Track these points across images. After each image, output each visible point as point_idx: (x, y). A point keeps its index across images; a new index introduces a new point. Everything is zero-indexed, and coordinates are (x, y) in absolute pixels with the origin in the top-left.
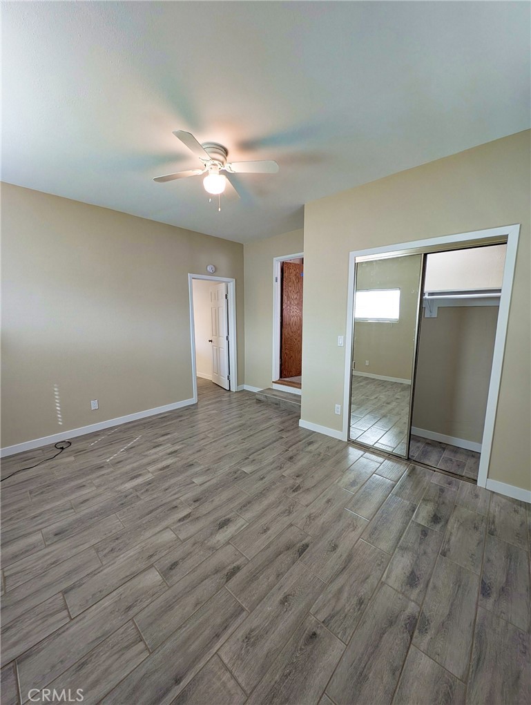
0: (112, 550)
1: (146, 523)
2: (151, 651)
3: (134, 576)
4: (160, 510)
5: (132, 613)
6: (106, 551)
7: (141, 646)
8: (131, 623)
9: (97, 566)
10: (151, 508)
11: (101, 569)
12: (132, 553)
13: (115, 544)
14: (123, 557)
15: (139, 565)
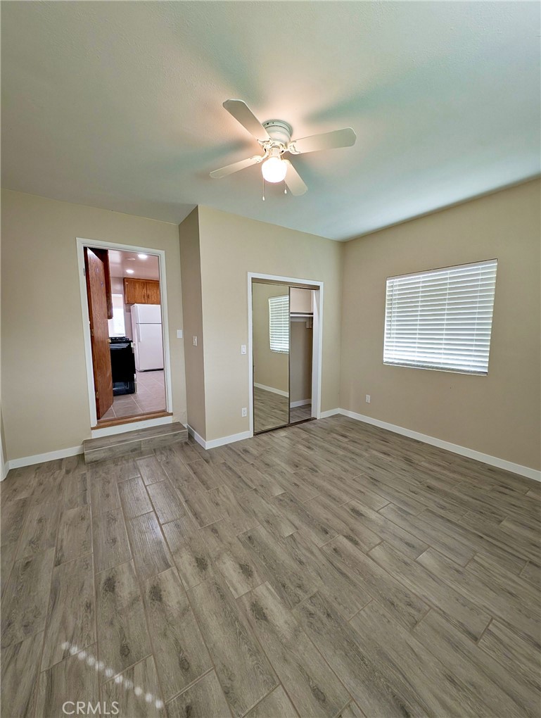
0: (410, 605)
1: (362, 576)
2: (475, 552)
3: (430, 574)
4: (339, 565)
5: (461, 569)
6: (412, 611)
7: (476, 558)
8: (466, 567)
9: (435, 614)
10: (337, 575)
11: (436, 608)
12: (407, 582)
13: (400, 604)
14: (414, 589)
15: (419, 571)
